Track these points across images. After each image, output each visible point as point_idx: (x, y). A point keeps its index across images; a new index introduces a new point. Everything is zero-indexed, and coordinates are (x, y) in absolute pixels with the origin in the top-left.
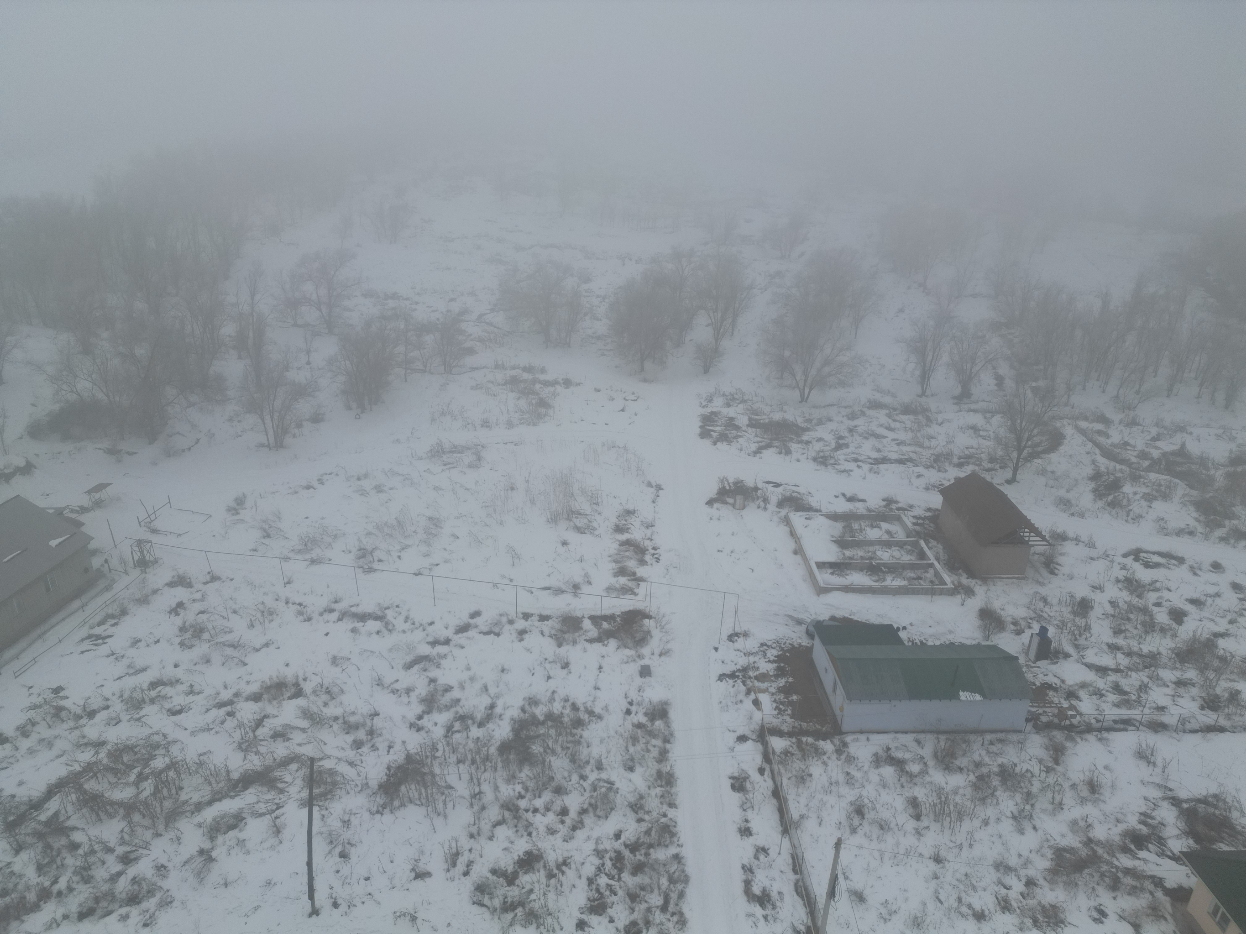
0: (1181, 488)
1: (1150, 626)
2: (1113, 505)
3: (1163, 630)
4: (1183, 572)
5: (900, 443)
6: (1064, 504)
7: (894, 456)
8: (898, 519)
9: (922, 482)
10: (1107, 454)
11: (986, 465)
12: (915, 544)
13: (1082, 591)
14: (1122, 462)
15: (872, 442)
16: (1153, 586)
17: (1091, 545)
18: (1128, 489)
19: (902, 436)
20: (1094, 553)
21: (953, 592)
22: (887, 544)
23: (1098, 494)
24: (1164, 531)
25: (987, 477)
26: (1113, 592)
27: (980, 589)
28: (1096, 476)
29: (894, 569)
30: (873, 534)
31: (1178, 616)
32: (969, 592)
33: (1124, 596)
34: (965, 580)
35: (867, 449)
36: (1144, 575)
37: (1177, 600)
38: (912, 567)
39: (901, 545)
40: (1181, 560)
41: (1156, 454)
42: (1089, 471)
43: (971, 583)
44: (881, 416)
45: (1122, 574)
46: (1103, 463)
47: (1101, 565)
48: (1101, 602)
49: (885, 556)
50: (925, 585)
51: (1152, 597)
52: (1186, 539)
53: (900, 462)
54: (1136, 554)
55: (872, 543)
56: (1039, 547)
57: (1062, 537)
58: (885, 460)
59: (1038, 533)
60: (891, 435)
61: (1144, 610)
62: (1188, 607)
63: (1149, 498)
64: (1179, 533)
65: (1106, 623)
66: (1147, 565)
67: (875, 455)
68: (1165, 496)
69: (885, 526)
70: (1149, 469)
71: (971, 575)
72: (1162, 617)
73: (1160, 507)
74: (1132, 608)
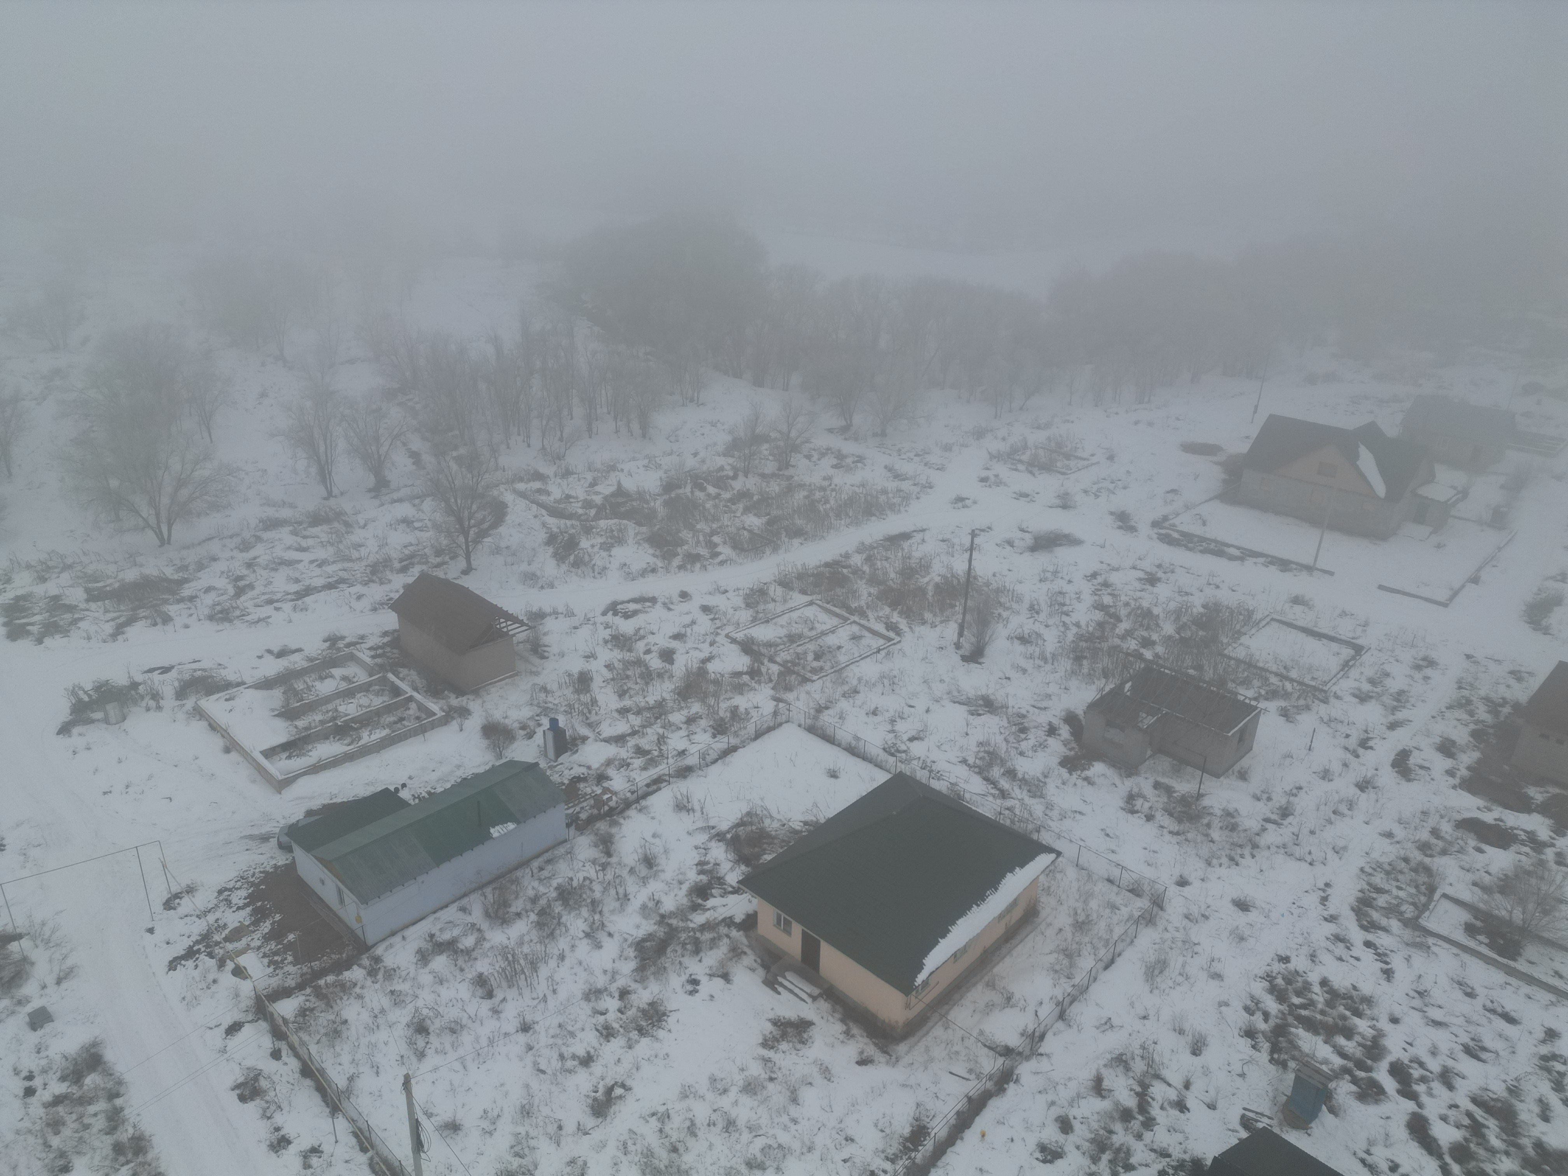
0: (631, 528)
1: (648, 676)
2: (577, 564)
3: (660, 675)
4: (658, 611)
5: (322, 563)
6: (530, 579)
7: (319, 582)
9: (365, 604)
10: (554, 512)
11: (434, 560)
12: (383, 681)
13: (576, 666)
14: (570, 516)
15: (284, 572)
16: (638, 635)
17: (570, 614)
18: (585, 543)
19: (320, 554)
20: (575, 621)
22: (349, 694)
23: (560, 557)
24: (631, 577)
25: (439, 574)
26: (607, 655)
27: (475, 707)
28: (551, 540)
29: (367, 720)
30: (326, 687)
31: (668, 656)
32: (464, 714)
33: (615, 655)
34: (455, 703)
35: (281, 583)
36: (627, 627)
37: (662, 641)
38: (388, 709)
39: (365, 688)
40: (653, 600)
41: (598, 500)
42: (542, 536)
43: (463, 702)
44: (284, 536)
45: (606, 634)
46: (552, 522)
47: (585, 631)
48: (597, 667)
49: (350, 709)
51: (640, 646)
52: (651, 578)
53: (330, 587)
54: (613, 608)
55: (328, 699)
56: (520, 635)
57: (539, 616)
58: (309, 591)
59: (513, 620)
60: (306, 557)
61: (639, 662)
62: (674, 644)
63: (607, 547)
64: (643, 573)
65: (609, 690)
66: (627, 616)
67: (293, 588)
68: (620, 541)
69: (337, 672)
70: (597, 517)
71: (460, 694)
72: (655, 663)
73: (620, 553)
74: (627, 664)
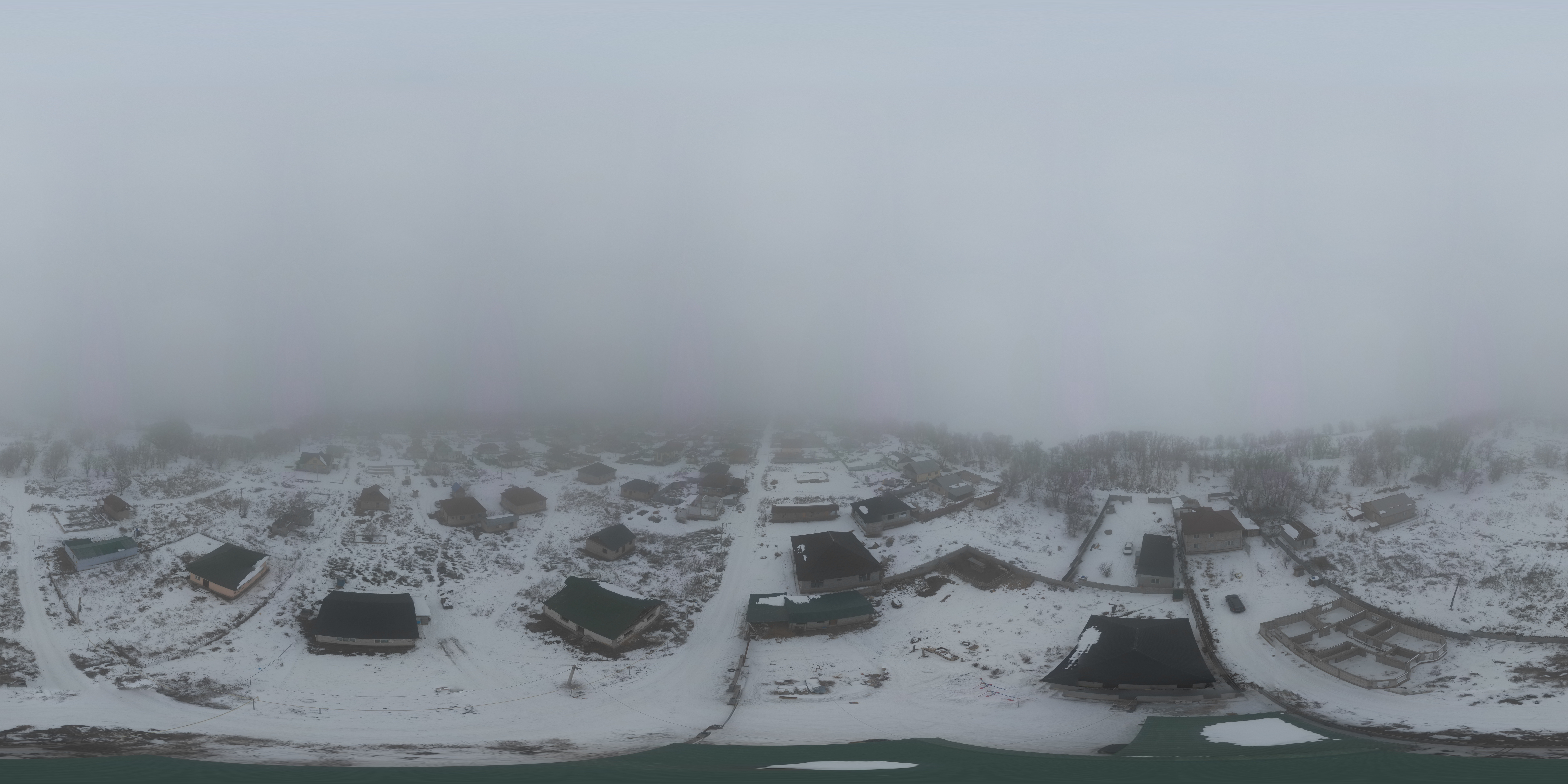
0: (160, 489)
1: (161, 521)
2: (146, 496)
3: (165, 521)
4: (165, 507)
5: (83, 490)
6: (135, 498)
7: (82, 494)
8: (86, 510)
9: (91, 500)
10: (142, 484)
11: (114, 492)
12: (92, 516)
13: (144, 518)
14: (146, 485)
15: (76, 490)
16: (160, 512)
17: (144, 506)
18: (148, 491)
19: (84, 488)
20: (145, 508)
21: (111, 525)
22: (84, 517)
23: (142, 494)
24: (159, 499)
25: (115, 495)
26: (151, 516)
27: (118, 523)
28: (141, 490)
29: (87, 524)
30: (79, 515)
31: (167, 517)
32: (116, 525)
33: (154, 516)
34: (114, 522)
35: (74, 492)
36: (157, 510)
37: (165, 514)
38: (92, 522)
39: (88, 517)
40: (164, 505)
41: (152, 482)
42: (139, 489)
43: (116, 522)
44: (77, 483)
45: (152, 511)
46: (141, 486)
47: (147, 510)
48: (149, 519)
49: (83, 521)
50: (96, 526)
51: (160, 515)
52: (164, 500)
53: (84, 495)
54: (154, 506)
55: (79, 518)
56: (132, 510)
57: (136, 506)
58: (80, 495)
59: (130, 506)
60: (81, 488)
61: (159, 518)
62: (168, 515)
63: (154, 492)
64: (162, 499)
65: (152, 524)
66: (157, 508)
67: (77, 494)
68: (157, 491)
69: (82, 513)
70: (152, 486)
71: (115, 520)
72: (163, 519)
73: (156, 494)
74: (156, 518)
